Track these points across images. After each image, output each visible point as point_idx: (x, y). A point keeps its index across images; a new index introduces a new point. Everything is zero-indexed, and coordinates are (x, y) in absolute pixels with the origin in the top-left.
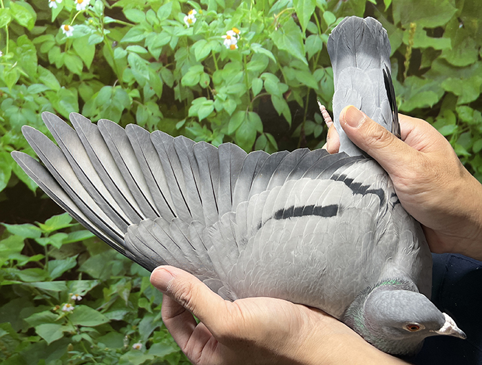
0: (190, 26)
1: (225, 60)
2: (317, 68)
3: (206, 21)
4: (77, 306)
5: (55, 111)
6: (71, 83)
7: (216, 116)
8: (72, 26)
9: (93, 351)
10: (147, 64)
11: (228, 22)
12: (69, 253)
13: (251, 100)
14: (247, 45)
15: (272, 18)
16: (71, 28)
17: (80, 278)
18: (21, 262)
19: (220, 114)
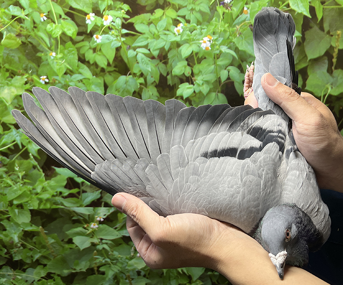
0: (179, 35)
1: (201, 57)
3: (189, 31)
4: (100, 225)
6: (99, 73)
7: (195, 96)
8: (101, 35)
9: (110, 257)
10: (149, 61)
11: (204, 31)
13: (220, 85)
14: (217, 47)
15: (235, 28)
16: (100, 37)
17: (103, 206)
18: (65, 193)
19: (198, 95)
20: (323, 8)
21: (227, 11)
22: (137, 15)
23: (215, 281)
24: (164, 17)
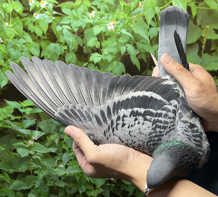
0: (92, 19)
1: (108, 36)
2: (154, 44)
3: (99, 16)
4: (35, 143)
5: (30, 52)
6: (37, 40)
7: (102, 62)
8: (39, 14)
9: (41, 164)
10: (71, 35)
11: (110, 18)
12: (33, 117)
13: (120, 56)
14: (119, 29)
15: (132, 17)
17: (37, 130)
18: (12, 118)
19: (105, 62)
20: (197, 9)
21: (127, 5)
22: (64, 2)
23: (112, 190)
24: (82, 5)
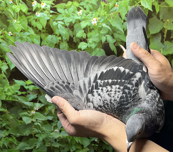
0: (80, 16)
1: (92, 29)
3: (86, 14)
4: (36, 112)
5: (33, 42)
6: (38, 33)
7: (88, 49)
8: (39, 13)
9: (41, 130)
10: (64, 28)
11: (94, 15)
12: (35, 93)
13: (101, 44)
14: (100, 24)
15: (110, 14)
16: (39, 14)
17: (38, 102)
18: (19, 93)
19: (90, 48)
21: (106, 5)
22: (59, 4)
23: (96, 149)
24: (72, 6)
